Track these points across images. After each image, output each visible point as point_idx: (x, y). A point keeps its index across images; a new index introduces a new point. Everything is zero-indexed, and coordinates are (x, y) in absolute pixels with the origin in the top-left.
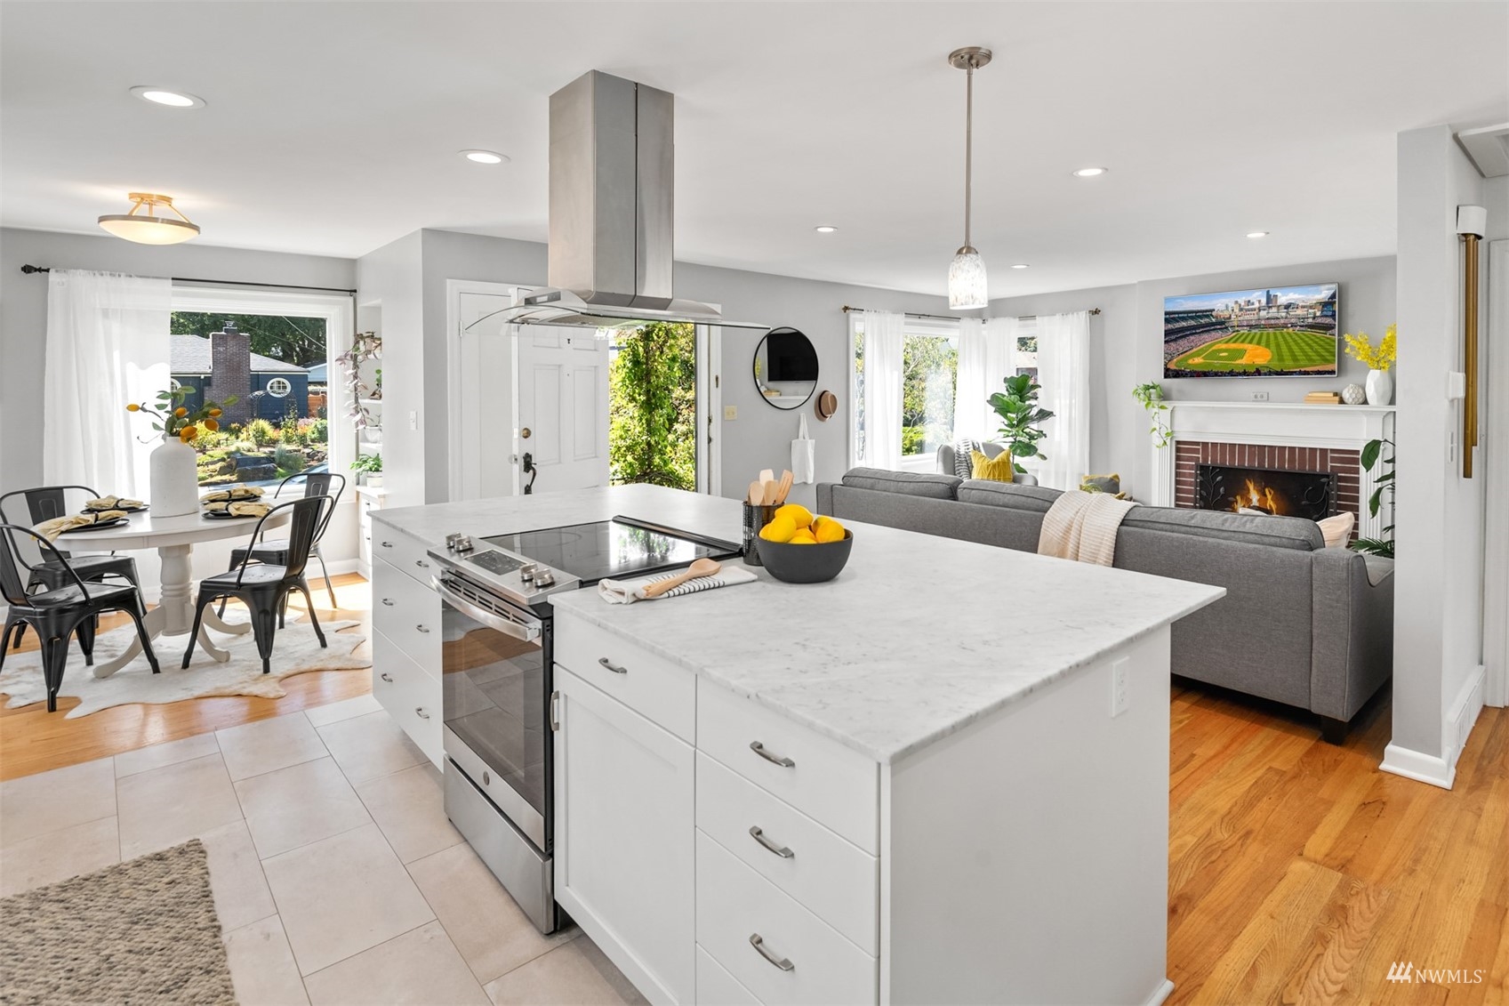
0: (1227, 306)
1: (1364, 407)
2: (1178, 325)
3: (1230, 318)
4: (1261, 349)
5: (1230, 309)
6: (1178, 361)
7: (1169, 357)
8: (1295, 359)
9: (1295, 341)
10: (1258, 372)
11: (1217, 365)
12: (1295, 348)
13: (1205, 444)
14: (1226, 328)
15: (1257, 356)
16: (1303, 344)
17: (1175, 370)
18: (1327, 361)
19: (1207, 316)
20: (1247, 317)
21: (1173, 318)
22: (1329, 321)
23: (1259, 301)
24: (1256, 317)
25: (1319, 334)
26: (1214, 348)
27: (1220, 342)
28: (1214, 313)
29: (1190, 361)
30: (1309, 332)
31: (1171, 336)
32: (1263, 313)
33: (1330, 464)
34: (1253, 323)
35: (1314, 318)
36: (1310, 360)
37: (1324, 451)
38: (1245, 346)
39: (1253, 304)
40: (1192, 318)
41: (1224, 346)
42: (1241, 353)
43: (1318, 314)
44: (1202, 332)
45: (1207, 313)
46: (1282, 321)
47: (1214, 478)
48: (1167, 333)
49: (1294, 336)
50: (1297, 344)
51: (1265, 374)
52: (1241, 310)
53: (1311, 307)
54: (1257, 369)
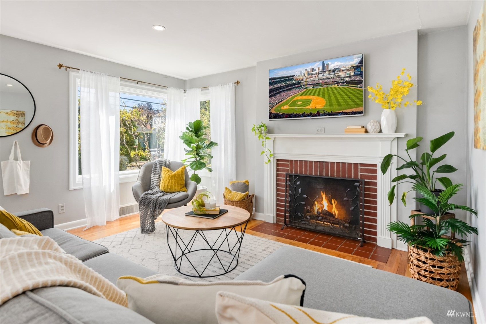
0: (301, 73)
1: (380, 135)
2: (276, 86)
3: (303, 80)
4: (320, 99)
5: (303, 74)
6: (276, 108)
7: (272, 105)
8: (339, 104)
9: (339, 92)
10: (318, 114)
11: (296, 110)
12: (339, 97)
13: (291, 161)
14: (301, 86)
15: (317, 103)
16: (343, 95)
17: (274, 114)
18: (358, 105)
19: (291, 80)
20: (312, 79)
21: (274, 82)
22: (358, 78)
23: (319, 68)
24: (317, 79)
25: (353, 87)
26: (294, 99)
27: (298, 95)
28: (294, 78)
29: (282, 108)
30: (347, 87)
31: (273, 92)
32: (321, 76)
33: (359, 173)
34: (315, 82)
35: (350, 77)
36: (348, 104)
37: (356, 165)
38: (312, 97)
39: (315, 70)
40: (283, 81)
41: (299, 98)
42: (308, 102)
43: (352, 74)
44: (288, 89)
45: (290, 78)
46: (331, 80)
47: (295, 183)
48: (271, 91)
49: (339, 90)
50: (340, 94)
51: (322, 115)
52: (309, 74)
53: (348, 70)
54: (318, 112)
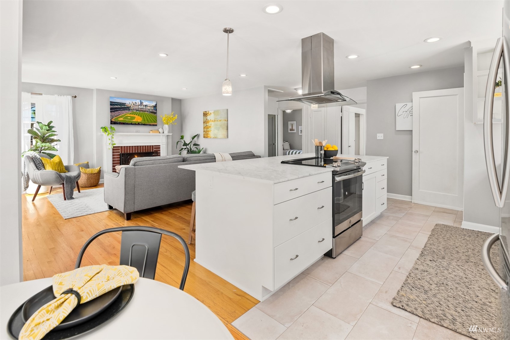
0: (130, 103)
1: (163, 134)
2: (114, 107)
3: (131, 107)
4: (139, 117)
5: (131, 104)
6: (115, 119)
7: (112, 117)
8: (148, 121)
9: (148, 116)
10: (139, 124)
11: (127, 121)
12: (148, 117)
13: (122, 147)
14: (130, 110)
15: (138, 119)
16: (149, 117)
17: (114, 122)
18: (155, 122)
19: (124, 105)
20: (135, 107)
21: (113, 104)
22: (155, 111)
23: (139, 103)
24: (138, 108)
25: (153, 115)
26: (126, 115)
27: (128, 114)
28: (126, 104)
29: (119, 119)
30: (151, 114)
31: (113, 110)
32: (140, 107)
33: (154, 149)
34: (137, 109)
35: (152, 110)
36: (151, 121)
37: (153, 146)
38: (135, 116)
39: (137, 103)
40: (119, 105)
41: (129, 115)
42: (134, 118)
43: (153, 109)
44: (123, 110)
45: (124, 104)
46: (144, 110)
47: (127, 157)
48: (111, 109)
49: (147, 114)
50: (146, 116)
51: (141, 125)
52: (134, 105)
53: (151, 107)
54: (139, 123)
